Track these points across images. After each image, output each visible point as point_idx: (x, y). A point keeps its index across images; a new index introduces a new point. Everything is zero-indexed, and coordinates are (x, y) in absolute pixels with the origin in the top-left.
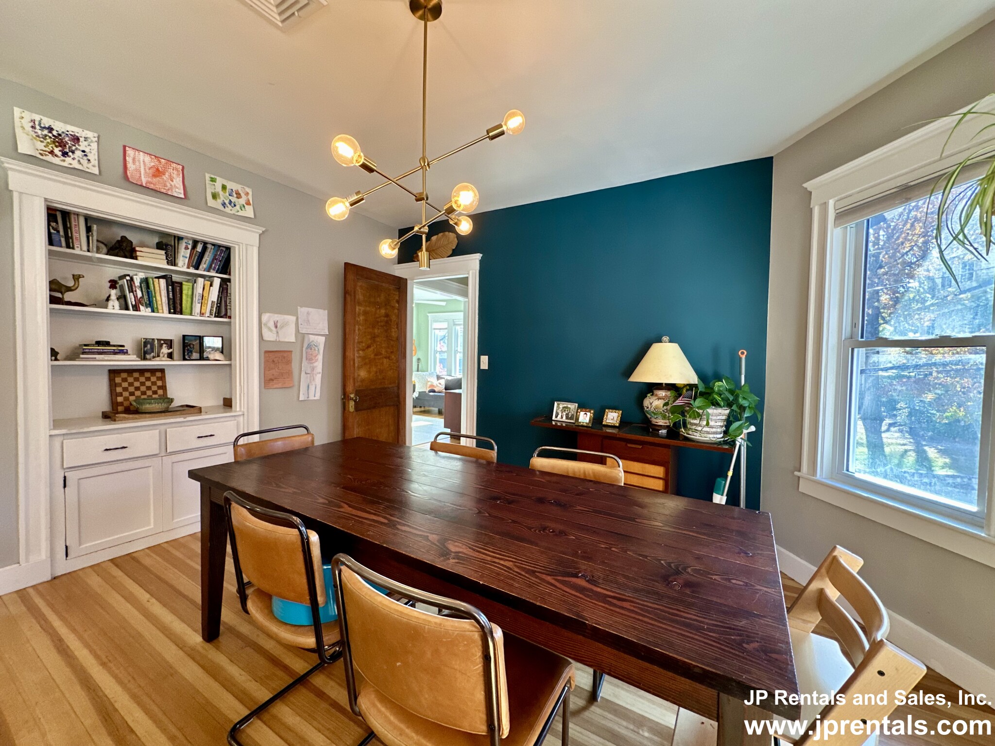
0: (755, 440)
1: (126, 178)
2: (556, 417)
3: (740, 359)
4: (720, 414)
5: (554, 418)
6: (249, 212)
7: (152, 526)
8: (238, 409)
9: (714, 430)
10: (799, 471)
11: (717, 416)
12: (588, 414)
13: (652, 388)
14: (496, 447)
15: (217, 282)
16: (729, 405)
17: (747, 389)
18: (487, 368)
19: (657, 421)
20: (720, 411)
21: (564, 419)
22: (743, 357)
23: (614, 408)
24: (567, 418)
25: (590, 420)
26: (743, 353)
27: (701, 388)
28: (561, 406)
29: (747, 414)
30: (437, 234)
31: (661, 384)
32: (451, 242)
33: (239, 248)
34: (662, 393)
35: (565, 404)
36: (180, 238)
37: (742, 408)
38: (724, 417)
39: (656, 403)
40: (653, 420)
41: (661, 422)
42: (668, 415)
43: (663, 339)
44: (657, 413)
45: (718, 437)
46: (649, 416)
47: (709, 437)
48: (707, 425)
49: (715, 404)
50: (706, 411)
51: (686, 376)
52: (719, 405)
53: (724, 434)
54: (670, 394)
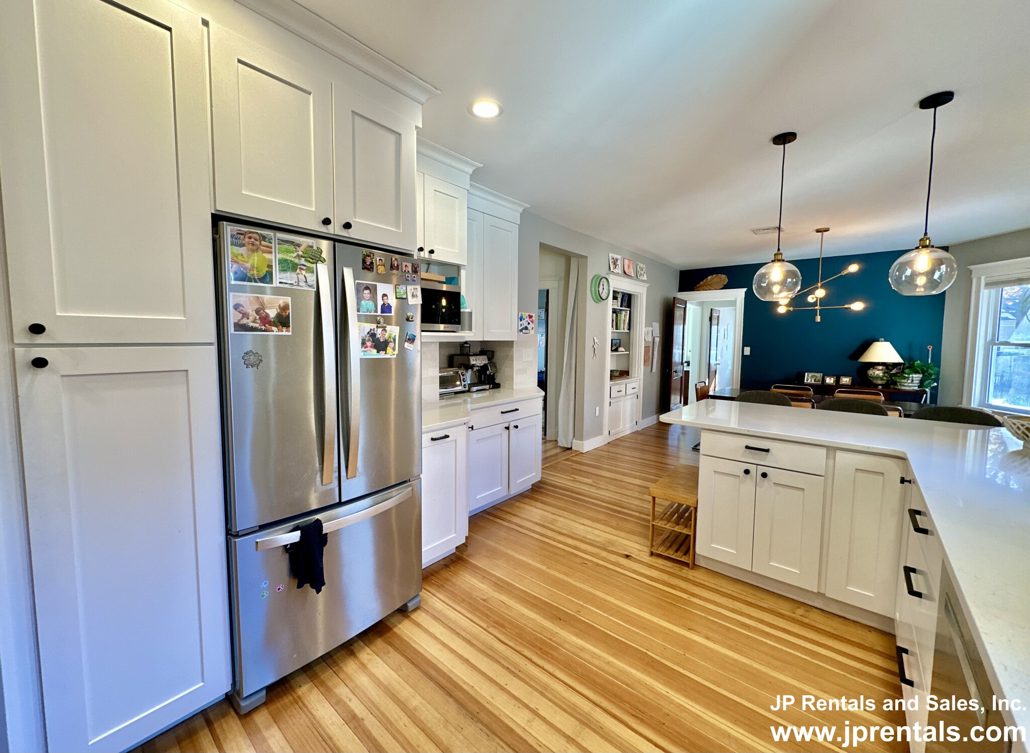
0: (935, 390)
1: (625, 273)
2: (807, 380)
3: (929, 350)
4: (918, 377)
5: (805, 381)
6: (645, 278)
7: (621, 428)
8: (636, 376)
9: (914, 385)
10: (961, 404)
11: (917, 377)
12: (832, 379)
13: (873, 365)
14: (812, 390)
15: (628, 312)
16: (923, 373)
17: (932, 365)
18: (749, 354)
19: (878, 381)
20: (918, 375)
21: (813, 382)
22: (930, 349)
23: (846, 376)
24: (815, 380)
25: (834, 382)
26: (930, 347)
27: (907, 365)
28: (810, 375)
29: (933, 377)
30: (712, 275)
31: (879, 363)
32: (723, 280)
33: (641, 296)
34: (880, 368)
35: (813, 374)
36: (618, 293)
37: (930, 375)
38: (920, 379)
39: (877, 372)
40: (875, 381)
41: (880, 382)
42: (885, 378)
43: (880, 339)
44: (878, 377)
45: (916, 388)
46: (872, 379)
47: (911, 388)
48: (911, 382)
49: (917, 372)
50: (911, 376)
51: (897, 359)
52: (919, 373)
53: (919, 387)
54: (884, 368)
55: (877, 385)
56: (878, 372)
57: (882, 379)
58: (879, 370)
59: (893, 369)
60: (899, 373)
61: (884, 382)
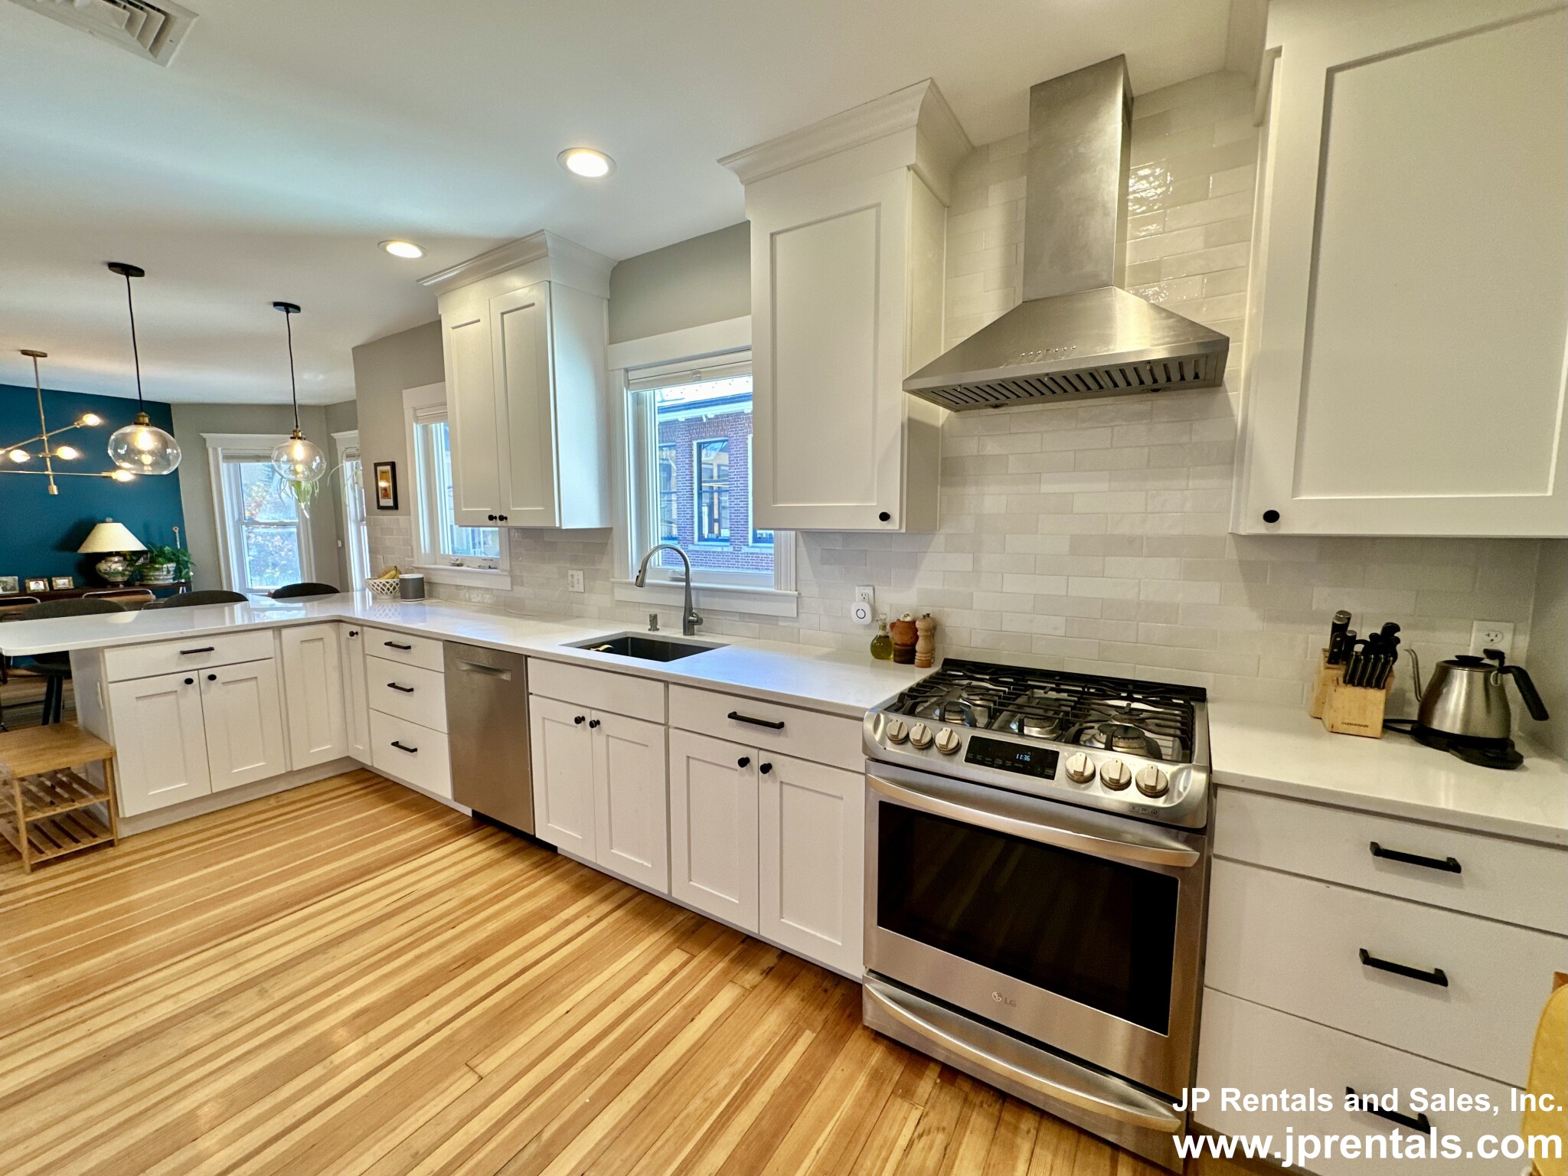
3: (174, 532)
4: (172, 567)
9: (167, 577)
12: (40, 582)
13: (105, 555)
16: (175, 561)
19: (115, 577)
20: (170, 565)
21: (1, 591)
22: (177, 531)
23: (62, 576)
24: (3, 589)
25: (43, 586)
26: (176, 529)
27: (154, 552)
29: (184, 563)
31: (113, 552)
34: (116, 559)
38: (174, 569)
39: (114, 566)
40: (112, 579)
41: (119, 579)
42: (127, 573)
43: (108, 519)
44: (117, 573)
45: (171, 581)
46: (107, 576)
47: (167, 582)
48: (164, 574)
49: (170, 561)
50: (165, 566)
51: (136, 545)
52: (172, 562)
53: (174, 579)
54: (121, 559)
55: (115, 585)
56: (116, 566)
57: (122, 574)
58: (116, 562)
59: (138, 559)
60: (147, 564)
61: (126, 578)
